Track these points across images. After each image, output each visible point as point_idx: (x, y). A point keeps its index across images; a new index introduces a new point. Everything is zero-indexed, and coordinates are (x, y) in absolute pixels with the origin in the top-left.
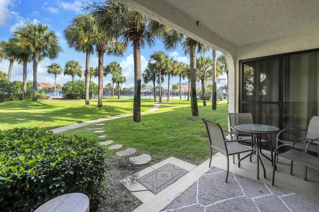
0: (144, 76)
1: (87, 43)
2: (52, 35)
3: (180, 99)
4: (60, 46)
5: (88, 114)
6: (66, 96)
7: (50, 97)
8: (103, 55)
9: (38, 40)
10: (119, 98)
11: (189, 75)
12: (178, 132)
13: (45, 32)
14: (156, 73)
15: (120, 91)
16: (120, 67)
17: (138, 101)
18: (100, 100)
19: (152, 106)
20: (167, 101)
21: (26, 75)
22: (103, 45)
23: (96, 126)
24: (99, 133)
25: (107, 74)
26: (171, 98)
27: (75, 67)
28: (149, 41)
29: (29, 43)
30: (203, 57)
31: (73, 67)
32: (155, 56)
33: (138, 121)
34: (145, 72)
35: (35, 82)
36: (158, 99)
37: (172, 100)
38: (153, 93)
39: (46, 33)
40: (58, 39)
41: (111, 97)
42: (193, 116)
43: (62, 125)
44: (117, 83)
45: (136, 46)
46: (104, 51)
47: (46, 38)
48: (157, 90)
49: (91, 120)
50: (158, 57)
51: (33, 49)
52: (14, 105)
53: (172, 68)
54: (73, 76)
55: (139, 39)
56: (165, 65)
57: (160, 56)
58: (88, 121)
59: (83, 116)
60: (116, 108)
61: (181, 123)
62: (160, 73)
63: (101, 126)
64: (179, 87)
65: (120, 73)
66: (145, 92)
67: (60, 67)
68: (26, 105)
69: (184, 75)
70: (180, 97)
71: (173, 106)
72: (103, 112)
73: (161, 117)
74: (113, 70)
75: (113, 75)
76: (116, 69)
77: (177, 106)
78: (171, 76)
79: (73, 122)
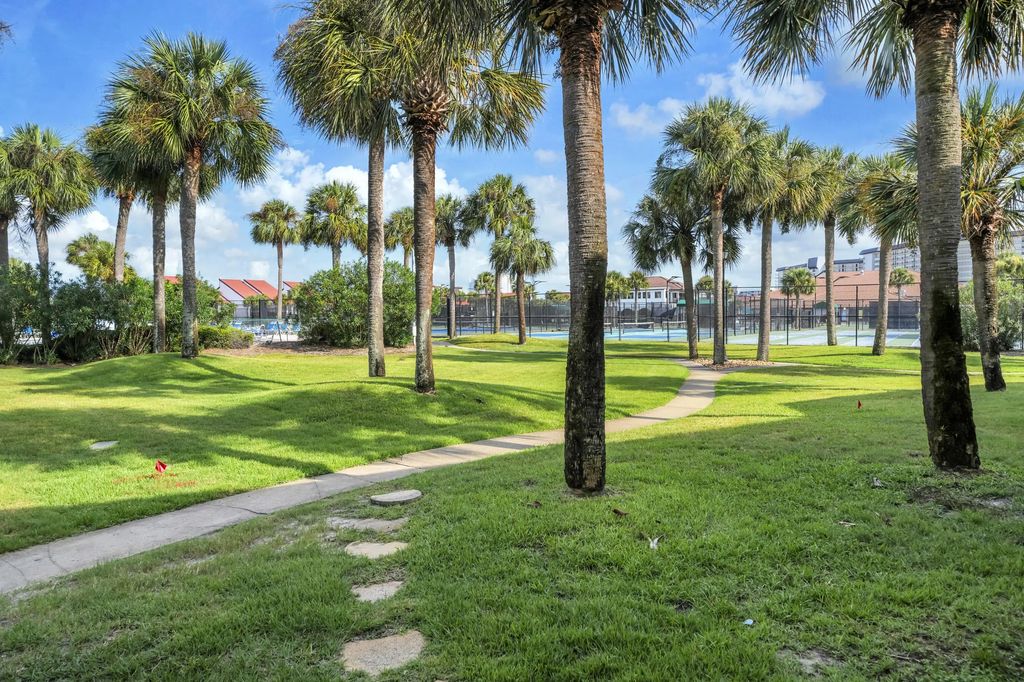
0: (637, 232)
1: (360, 91)
2: (245, 81)
3: (830, 343)
4: (274, 125)
5: (368, 427)
6: (312, 334)
7: (256, 338)
8: (431, 143)
9: (190, 107)
10: (521, 341)
11: (891, 218)
12: (853, 615)
13: (215, 71)
14: (694, 214)
15: (529, 309)
16: (528, 198)
17: (588, 377)
18: (424, 357)
19: (675, 386)
20: (754, 354)
21: (164, 253)
22: (432, 92)
23: (374, 503)
24: (366, 563)
25: (469, 233)
26: (776, 337)
27: (340, 211)
28: (654, 32)
29: (161, 122)
30: (988, 100)
31: (335, 211)
32: (688, 132)
33: (590, 491)
34: (639, 214)
35: (188, 280)
36: (706, 342)
37: (780, 348)
38: (683, 311)
39: (221, 71)
40: (264, 95)
41: (488, 336)
42: (939, 465)
43: (234, 485)
44: (513, 273)
45: (577, 64)
46: (436, 124)
47: (220, 95)
48: (702, 298)
49: (370, 460)
50: (705, 132)
51: (174, 147)
52: (117, 375)
53: (782, 184)
54: (336, 250)
55: (595, 21)
56: (745, 169)
57: (715, 127)
58: (356, 464)
59: (346, 435)
60: (497, 396)
61: (866, 520)
62: (719, 214)
63: (403, 503)
64: (823, 282)
65: (527, 227)
66: (643, 312)
67: (293, 215)
68: (158, 373)
69: (856, 215)
70: (830, 332)
71: (790, 388)
72: (433, 419)
73: (726, 459)
74: (497, 213)
75: (497, 237)
76: (511, 207)
77: (817, 388)
78: (776, 227)
79: (285, 471)
